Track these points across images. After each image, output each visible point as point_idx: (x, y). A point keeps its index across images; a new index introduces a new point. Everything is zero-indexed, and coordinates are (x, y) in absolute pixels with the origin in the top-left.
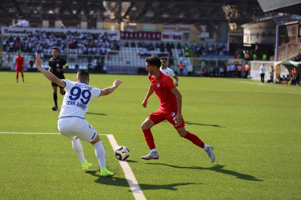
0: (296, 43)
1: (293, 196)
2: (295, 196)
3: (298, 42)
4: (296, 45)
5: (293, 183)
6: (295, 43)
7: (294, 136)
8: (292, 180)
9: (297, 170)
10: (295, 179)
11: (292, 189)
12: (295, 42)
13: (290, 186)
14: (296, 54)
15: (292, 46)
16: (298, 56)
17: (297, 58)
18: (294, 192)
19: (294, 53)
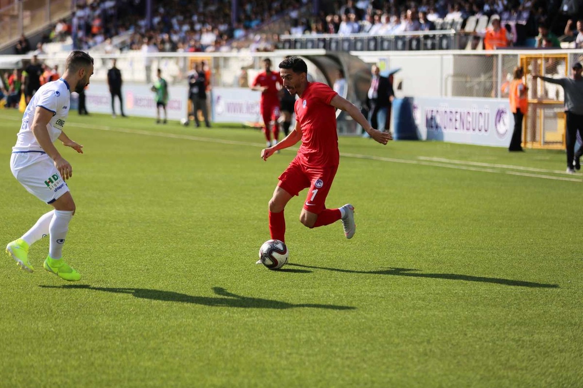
0: (16, 13)
1: (13, 360)
2: (17, 359)
3: (19, 10)
4: (14, 17)
5: (13, 329)
6: (12, 13)
7: (14, 223)
8: (10, 323)
9: (21, 299)
10: (18, 321)
11: (11, 343)
12: (13, 9)
13: (6, 336)
14: (16, 38)
15: (7, 19)
16: (20, 42)
17: (19, 47)
18: (16, 351)
19: (11, 35)
